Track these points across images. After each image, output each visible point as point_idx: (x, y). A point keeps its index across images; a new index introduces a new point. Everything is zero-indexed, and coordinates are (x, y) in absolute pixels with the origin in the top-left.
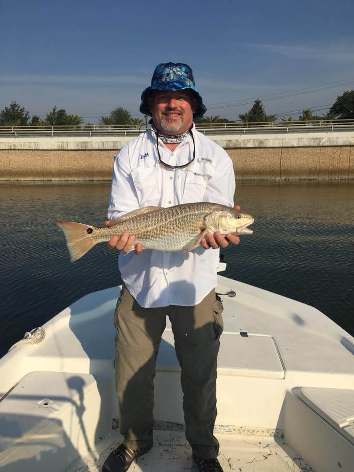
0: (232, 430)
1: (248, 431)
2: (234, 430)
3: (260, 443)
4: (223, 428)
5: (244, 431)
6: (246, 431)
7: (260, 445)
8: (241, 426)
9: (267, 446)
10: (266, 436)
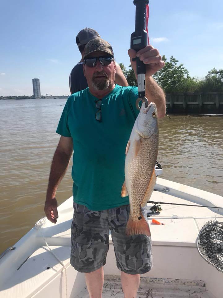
0: (170, 282)
1: (181, 282)
2: (172, 281)
3: (190, 290)
4: (164, 280)
5: (178, 282)
6: (180, 282)
7: (189, 292)
8: (176, 279)
9: (194, 292)
10: (193, 286)
